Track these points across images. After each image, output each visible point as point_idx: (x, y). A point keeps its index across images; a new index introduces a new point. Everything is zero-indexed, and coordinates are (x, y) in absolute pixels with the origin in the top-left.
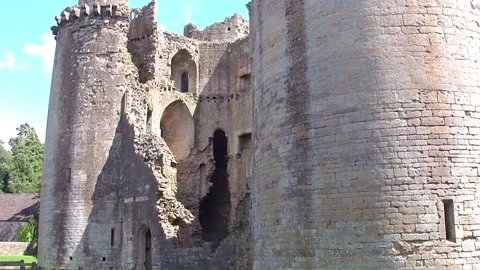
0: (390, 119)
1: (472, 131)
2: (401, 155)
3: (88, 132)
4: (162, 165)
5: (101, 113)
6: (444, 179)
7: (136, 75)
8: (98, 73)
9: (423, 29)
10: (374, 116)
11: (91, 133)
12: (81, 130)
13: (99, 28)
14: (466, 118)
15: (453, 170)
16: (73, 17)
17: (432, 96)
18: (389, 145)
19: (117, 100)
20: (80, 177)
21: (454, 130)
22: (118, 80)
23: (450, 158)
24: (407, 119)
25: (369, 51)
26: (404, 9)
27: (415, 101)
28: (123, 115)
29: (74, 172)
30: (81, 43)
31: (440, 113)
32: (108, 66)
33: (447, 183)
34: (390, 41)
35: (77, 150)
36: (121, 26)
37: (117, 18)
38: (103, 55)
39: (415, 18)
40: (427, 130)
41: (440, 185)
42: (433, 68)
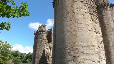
0: (67, 50)
1: (84, 51)
2: (68, 56)
3: (38, 52)
4: (49, 58)
5: (40, 49)
6: (76, 61)
7: (48, 41)
8: (40, 42)
9: (74, 31)
10: (64, 49)
11: (39, 52)
12: (37, 52)
13: (40, 34)
14: (82, 48)
15: (78, 59)
16: (36, 32)
17: (75, 45)
18: (66, 55)
19: (43, 46)
20: (37, 60)
21: (79, 51)
22: (43, 43)
23: (78, 57)
24: (70, 49)
25: (64, 37)
26: (71, 28)
27: (71, 46)
28: (44, 49)
29: (36, 59)
30: (37, 37)
31: (76, 48)
32: (42, 40)
33: (77, 62)
34: (67, 34)
35: (36, 55)
36: (44, 33)
37: (43, 32)
38: (41, 39)
39: (72, 29)
40: (74, 51)
41: (75, 62)
42: (75, 39)
